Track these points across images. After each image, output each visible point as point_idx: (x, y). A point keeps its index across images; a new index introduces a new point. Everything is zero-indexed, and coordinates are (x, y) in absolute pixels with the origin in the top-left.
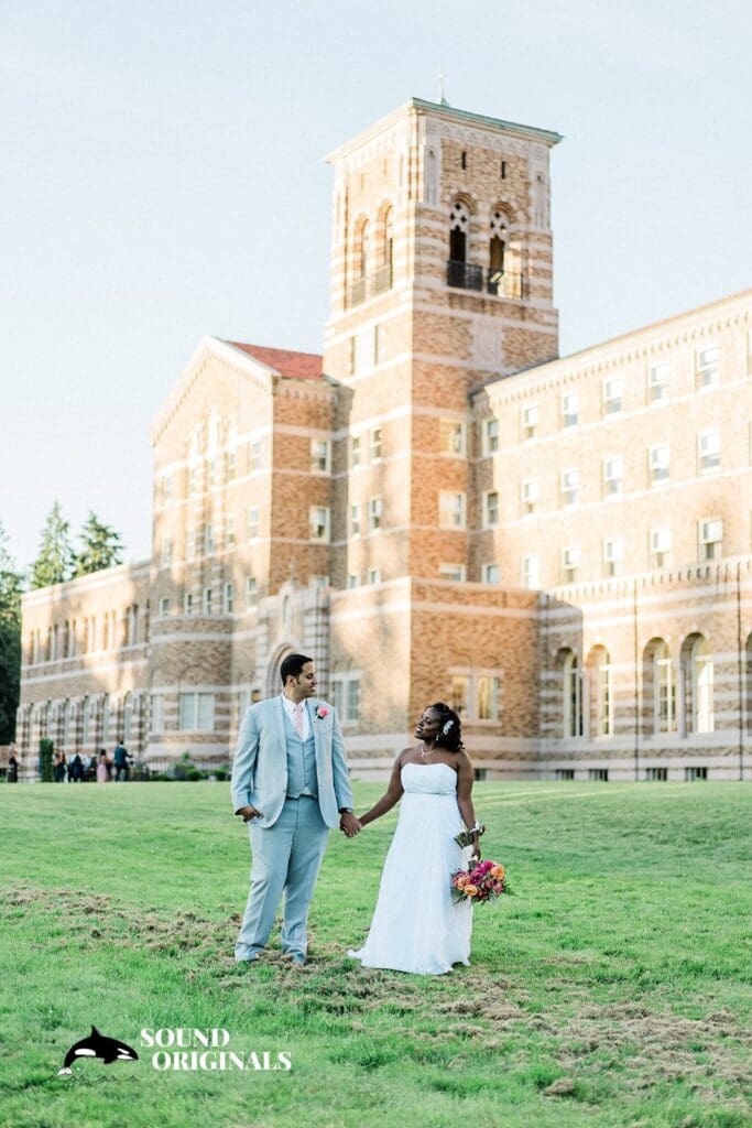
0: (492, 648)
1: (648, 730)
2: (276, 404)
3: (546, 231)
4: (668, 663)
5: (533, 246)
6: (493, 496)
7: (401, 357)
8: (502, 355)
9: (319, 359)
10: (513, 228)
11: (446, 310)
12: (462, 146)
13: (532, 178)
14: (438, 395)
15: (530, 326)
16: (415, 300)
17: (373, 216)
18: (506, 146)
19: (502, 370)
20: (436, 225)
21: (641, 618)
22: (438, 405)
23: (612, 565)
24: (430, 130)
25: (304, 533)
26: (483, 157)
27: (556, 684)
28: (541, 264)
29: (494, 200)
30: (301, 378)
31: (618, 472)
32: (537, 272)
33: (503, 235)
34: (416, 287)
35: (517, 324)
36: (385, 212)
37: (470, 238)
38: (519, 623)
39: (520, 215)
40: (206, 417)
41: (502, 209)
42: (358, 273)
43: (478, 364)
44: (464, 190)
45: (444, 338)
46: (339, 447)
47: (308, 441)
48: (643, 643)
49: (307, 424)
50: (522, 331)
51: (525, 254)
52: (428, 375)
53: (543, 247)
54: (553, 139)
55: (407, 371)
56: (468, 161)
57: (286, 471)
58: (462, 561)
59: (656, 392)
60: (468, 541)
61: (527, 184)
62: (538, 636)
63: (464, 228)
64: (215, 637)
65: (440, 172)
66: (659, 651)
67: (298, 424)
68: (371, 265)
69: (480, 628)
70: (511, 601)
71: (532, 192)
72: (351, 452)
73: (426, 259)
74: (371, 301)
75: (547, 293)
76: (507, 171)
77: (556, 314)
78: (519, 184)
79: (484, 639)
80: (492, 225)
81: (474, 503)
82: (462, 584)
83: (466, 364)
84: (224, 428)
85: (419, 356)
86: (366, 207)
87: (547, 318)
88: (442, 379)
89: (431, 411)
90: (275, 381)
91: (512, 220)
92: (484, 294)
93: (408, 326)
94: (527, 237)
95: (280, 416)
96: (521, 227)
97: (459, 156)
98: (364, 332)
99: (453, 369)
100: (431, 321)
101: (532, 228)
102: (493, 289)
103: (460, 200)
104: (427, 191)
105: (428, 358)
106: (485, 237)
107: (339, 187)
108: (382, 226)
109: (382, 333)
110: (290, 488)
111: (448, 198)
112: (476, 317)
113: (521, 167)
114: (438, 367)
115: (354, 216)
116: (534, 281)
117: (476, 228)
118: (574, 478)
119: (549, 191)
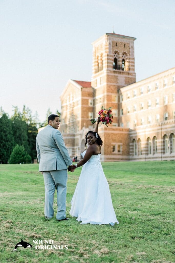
0: (120, 139)
1: (147, 154)
2: (82, 93)
3: (133, 57)
4: (151, 141)
5: (131, 60)
6: (122, 110)
7: (105, 84)
8: (124, 82)
9: (90, 83)
10: (126, 57)
11: (113, 74)
12: (116, 42)
13: (130, 47)
14: (112, 91)
15: (130, 76)
16: (107, 73)
17: (100, 56)
18: (125, 41)
19: (124, 85)
20: (111, 58)
21: (146, 133)
22: (112, 92)
23: (142, 123)
24: (109, 39)
25: (88, 117)
26: (120, 44)
27: (133, 146)
28: (132, 64)
29: (123, 52)
30: (86, 87)
31: (143, 106)
32: (132, 66)
33: (125, 59)
34: (107, 70)
35: (127, 76)
36: (102, 55)
37: (118, 60)
38: (125, 134)
39: (128, 55)
40: (69, 95)
41: (124, 53)
42: (97, 67)
43: (120, 84)
44: (117, 50)
45: (112, 80)
46: (94, 101)
47: (88, 100)
48: (147, 138)
49: (88, 96)
50: (128, 77)
51: (129, 62)
52: (110, 87)
53: (133, 61)
54: (134, 39)
55: (106, 86)
56: (117, 45)
57: (84, 106)
58: (117, 122)
59: (149, 91)
60: (118, 119)
61: (129, 48)
62: (129, 137)
63: (117, 58)
64: (72, 137)
65: (111, 47)
66: (149, 139)
67: (86, 96)
68: (100, 65)
69: (118, 135)
70: (124, 130)
71: (130, 50)
72: (96, 102)
73: (109, 65)
74: (100, 72)
75: (134, 70)
76: (125, 46)
77: (135, 74)
78: (128, 49)
79: (119, 137)
80: (123, 57)
81: (119, 111)
82: (117, 127)
83: (118, 84)
84: (73, 97)
85: (108, 83)
86: (98, 54)
87: (134, 75)
88: (112, 88)
89: (110, 94)
90: (82, 88)
91: (127, 55)
92: (121, 71)
93: (105, 78)
94: (129, 59)
95: (83, 95)
96: (128, 57)
97: (115, 44)
98: (98, 78)
99: (114, 86)
100: (110, 76)
101: (131, 57)
102: (123, 69)
103: (116, 52)
104: (109, 51)
105: (110, 84)
106: (121, 59)
107: (94, 50)
108: (101, 58)
109: (101, 79)
110: (85, 109)
111: (113, 52)
112: (119, 75)
113: (128, 45)
114: (111, 85)
115: (97, 56)
116: (131, 67)
117: (119, 58)
118: (136, 107)
119: (134, 49)
